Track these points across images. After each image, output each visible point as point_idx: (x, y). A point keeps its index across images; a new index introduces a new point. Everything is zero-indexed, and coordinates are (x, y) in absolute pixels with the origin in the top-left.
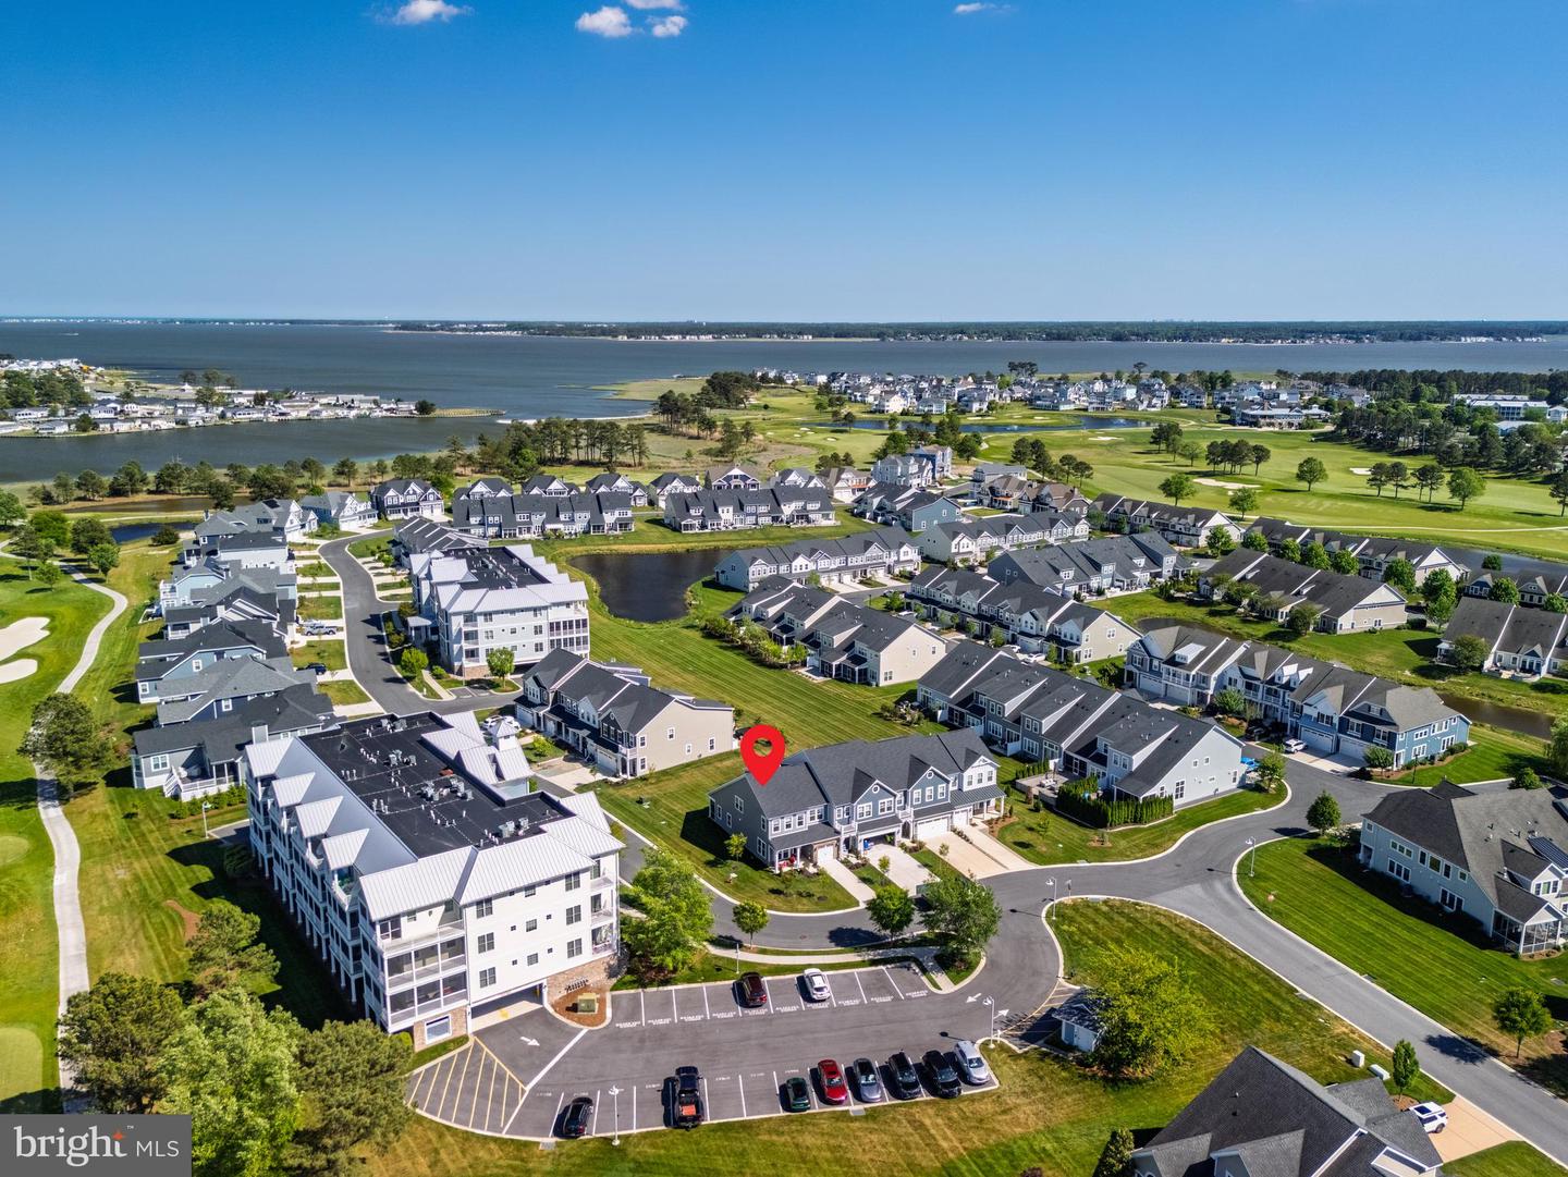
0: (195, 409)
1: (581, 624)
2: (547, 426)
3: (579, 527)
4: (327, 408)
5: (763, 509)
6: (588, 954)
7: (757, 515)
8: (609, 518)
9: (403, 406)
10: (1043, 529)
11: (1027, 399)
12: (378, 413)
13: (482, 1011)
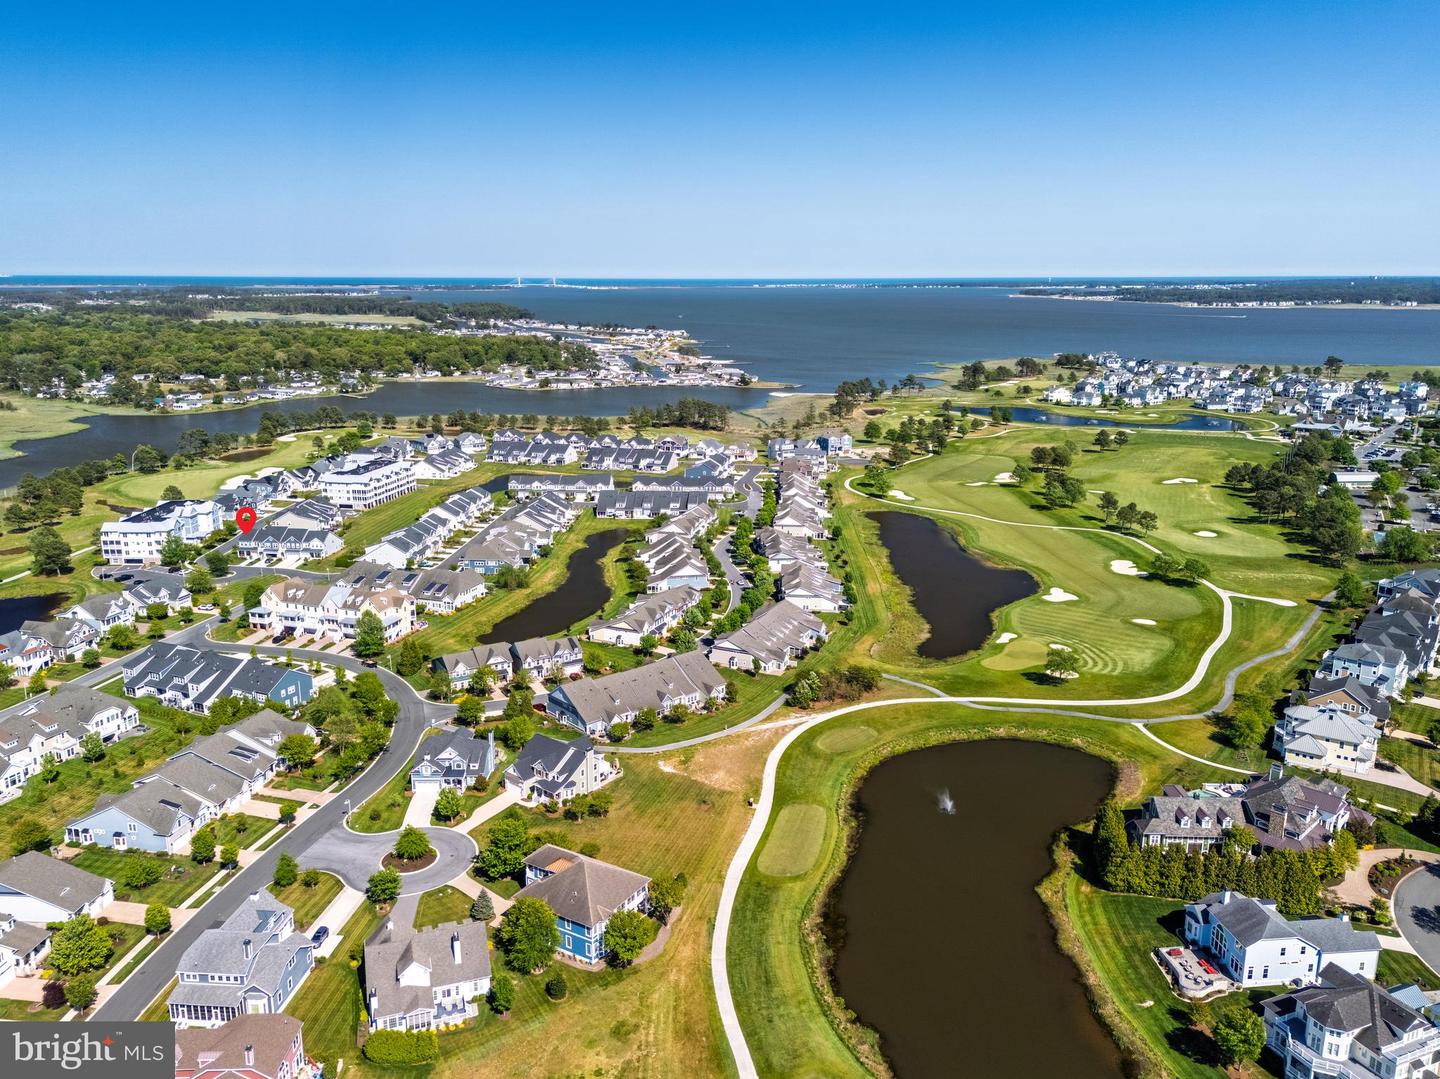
6: (155, 555)
13: (128, 561)
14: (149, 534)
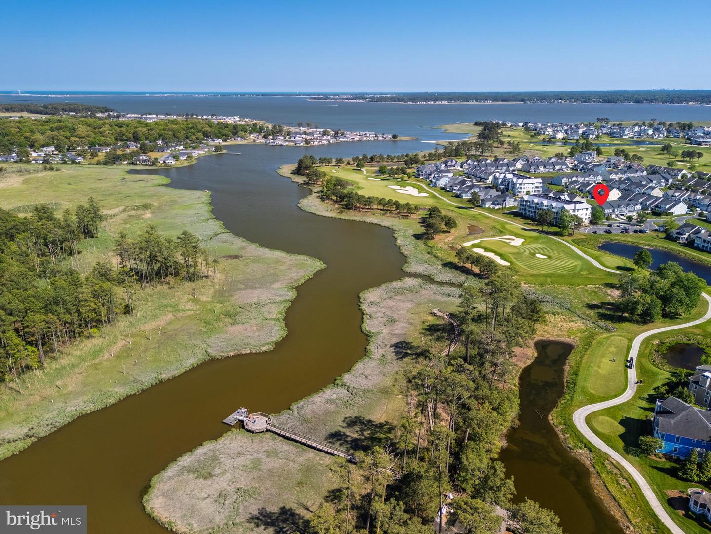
5: (551, 168)
7: (549, 169)
10: (634, 173)
11: (608, 134)
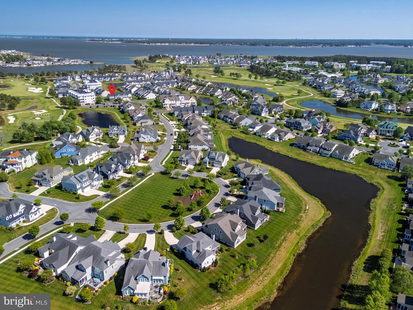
0: (47, 62)
1: (101, 87)
2: (109, 66)
3: (108, 80)
4: (72, 62)
6: (93, 102)
8: (113, 79)
9: (87, 62)
12: (82, 63)
13: (86, 104)
14: (91, 96)
